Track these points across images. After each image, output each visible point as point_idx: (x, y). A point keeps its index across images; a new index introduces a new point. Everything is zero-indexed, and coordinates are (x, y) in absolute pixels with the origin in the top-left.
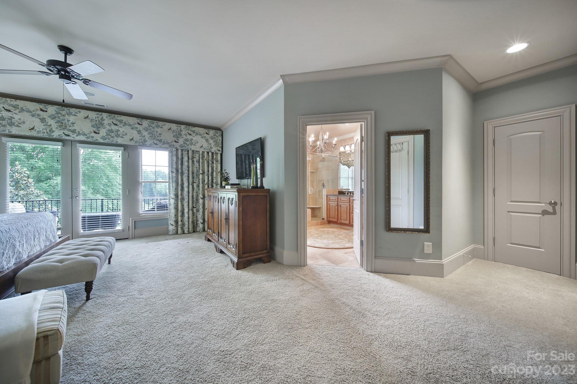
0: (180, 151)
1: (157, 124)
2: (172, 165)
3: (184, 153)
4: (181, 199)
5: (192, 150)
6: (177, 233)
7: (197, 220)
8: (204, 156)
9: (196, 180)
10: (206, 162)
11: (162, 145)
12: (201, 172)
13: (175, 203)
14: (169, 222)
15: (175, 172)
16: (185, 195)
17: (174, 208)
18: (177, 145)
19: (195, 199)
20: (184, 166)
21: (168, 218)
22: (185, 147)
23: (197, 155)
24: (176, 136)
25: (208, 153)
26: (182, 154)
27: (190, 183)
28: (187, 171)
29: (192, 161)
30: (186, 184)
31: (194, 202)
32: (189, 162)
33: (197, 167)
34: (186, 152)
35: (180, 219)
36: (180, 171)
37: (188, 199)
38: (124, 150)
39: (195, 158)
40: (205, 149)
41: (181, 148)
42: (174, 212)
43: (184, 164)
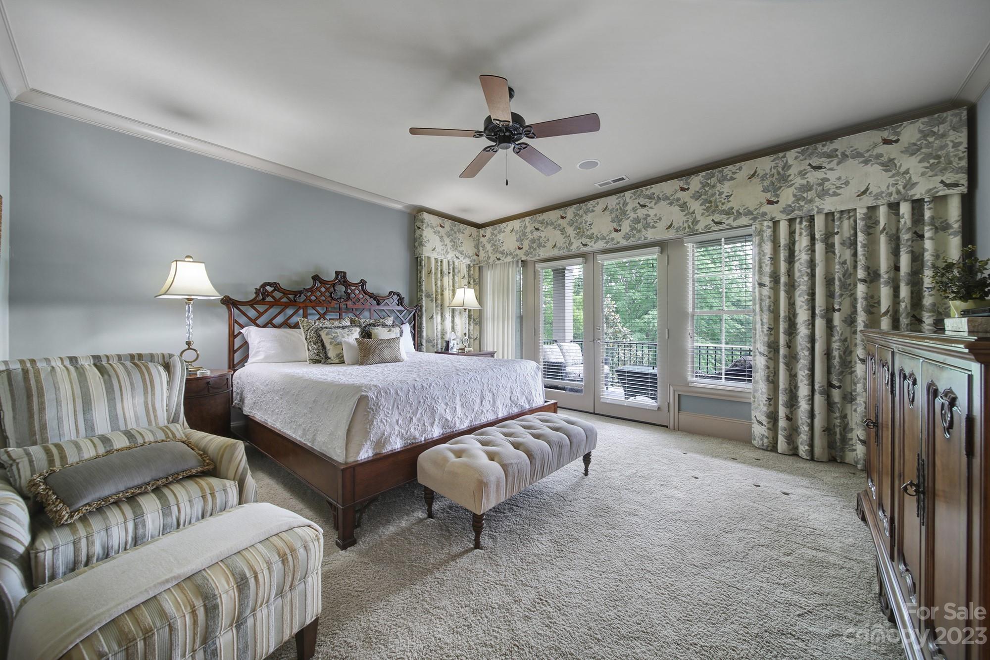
0: (783, 227)
1: (720, 175)
2: (760, 267)
3: (798, 226)
4: (785, 357)
5: (826, 211)
6: (773, 448)
7: (846, 428)
8: (877, 222)
9: (840, 304)
10: (883, 239)
11: (734, 220)
12: (861, 274)
13: (768, 368)
14: (753, 413)
15: (767, 283)
16: (799, 348)
17: (764, 378)
18: (773, 211)
19: (836, 361)
20: (797, 265)
21: (752, 401)
22: (800, 208)
23: (846, 223)
24: (770, 189)
25: (894, 207)
26: (792, 233)
27: (817, 312)
28: (806, 278)
29: (827, 244)
30: (802, 316)
31: (833, 370)
32: (813, 251)
33: (845, 263)
34: (804, 223)
35: (782, 411)
36: (783, 279)
37: (809, 358)
38: (661, 253)
39: (838, 233)
40: (877, 196)
41: (788, 214)
42: (764, 390)
43: (797, 258)
